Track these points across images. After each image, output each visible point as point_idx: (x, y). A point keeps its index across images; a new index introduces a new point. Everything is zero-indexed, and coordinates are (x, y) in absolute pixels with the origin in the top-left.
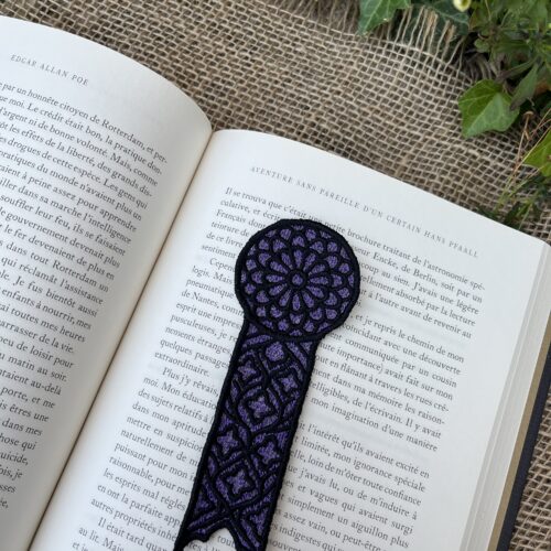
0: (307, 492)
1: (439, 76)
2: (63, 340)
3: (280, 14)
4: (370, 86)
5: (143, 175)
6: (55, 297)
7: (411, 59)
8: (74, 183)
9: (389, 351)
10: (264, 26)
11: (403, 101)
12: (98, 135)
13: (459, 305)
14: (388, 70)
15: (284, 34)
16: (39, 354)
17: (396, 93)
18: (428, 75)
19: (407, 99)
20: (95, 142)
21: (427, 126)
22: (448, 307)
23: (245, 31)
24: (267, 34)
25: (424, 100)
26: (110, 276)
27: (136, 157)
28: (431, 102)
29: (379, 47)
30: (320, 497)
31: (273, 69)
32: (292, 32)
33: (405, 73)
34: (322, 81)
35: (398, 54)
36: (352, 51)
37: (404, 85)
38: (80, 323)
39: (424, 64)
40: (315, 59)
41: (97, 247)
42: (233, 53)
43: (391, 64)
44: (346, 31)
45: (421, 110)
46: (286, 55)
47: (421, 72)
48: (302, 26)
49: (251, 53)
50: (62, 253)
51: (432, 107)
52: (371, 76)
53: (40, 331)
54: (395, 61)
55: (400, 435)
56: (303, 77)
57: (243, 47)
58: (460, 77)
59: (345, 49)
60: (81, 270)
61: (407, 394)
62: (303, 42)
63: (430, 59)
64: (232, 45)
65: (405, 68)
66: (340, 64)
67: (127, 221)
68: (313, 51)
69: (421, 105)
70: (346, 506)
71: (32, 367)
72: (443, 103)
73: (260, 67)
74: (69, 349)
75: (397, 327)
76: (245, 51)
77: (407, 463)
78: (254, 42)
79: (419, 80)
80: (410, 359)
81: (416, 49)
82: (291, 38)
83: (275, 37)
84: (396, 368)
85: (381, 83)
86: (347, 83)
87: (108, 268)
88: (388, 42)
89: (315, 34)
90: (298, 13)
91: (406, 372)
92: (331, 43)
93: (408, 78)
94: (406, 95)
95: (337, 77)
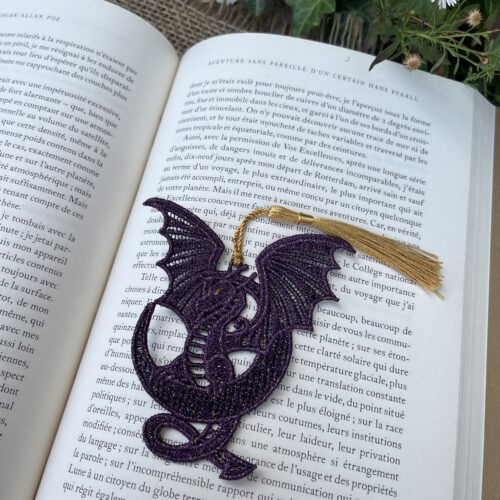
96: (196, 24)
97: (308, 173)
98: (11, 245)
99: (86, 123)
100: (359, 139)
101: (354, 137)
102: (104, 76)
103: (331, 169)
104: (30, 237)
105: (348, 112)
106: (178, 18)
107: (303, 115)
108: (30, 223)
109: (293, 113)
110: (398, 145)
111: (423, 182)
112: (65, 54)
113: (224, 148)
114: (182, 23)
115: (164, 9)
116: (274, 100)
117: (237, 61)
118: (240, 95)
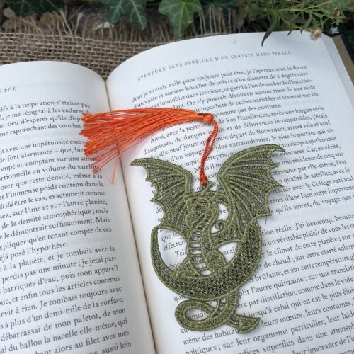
96: (99, 50)
97: (251, 133)
98: (76, 275)
99: (77, 159)
100: (271, 95)
101: (267, 95)
102: (71, 118)
103: (265, 123)
104: (85, 262)
105: (253, 79)
106: (85, 50)
107: (227, 93)
108: (80, 252)
109: (220, 94)
110: (295, 89)
111: (322, 109)
112: (34, 113)
113: (186, 138)
114: (89, 53)
115: (71, 48)
116: (202, 89)
117: (160, 70)
118: (177, 95)
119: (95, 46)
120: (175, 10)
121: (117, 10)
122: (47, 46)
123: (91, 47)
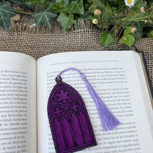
0: (107, 143)
1: (91, 34)
2: (20, 135)
3: (42, 36)
4: (74, 45)
5: (22, 80)
6: (13, 124)
7: (82, 33)
8: (4, 91)
9: (109, 95)
10: (39, 41)
11: (84, 44)
12: (6, 75)
13: (120, 75)
14: (77, 39)
15: (45, 41)
16: (15, 143)
17: (82, 43)
18: (88, 35)
19: (85, 43)
20: (6, 77)
21: (93, 47)
22: (118, 77)
23: (34, 44)
24: (41, 42)
25: (89, 41)
26: (26, 111)
27: (19, 76)
28: (91, 41)
29: (72, 34)
30: (111, 143)
31: (46, 51)
32: (47, 39)
33: (82, 37)
34: (61, 49)
35: (78, 33)
36: (65, 38)
37: (83, 40)
38: (23, 128)
39: (85, 33)
40: (57, 44)
41: (19, 105)
42: (34, 51)
43: (77, 37)
44: (61, 34)
45: (90, 44)
46: (48, 46)
47: (86, 35)
48: (49, 37)
49: (39, 49)
50: (10, 111)
51: (92, 42)
52: (73, 42)
53: (13, 136)
54: (78, 35)
55: (123, 116)
56: (55, 50)
57: (36, 48)
58: (96, 31)
59: (63, 38)
60: (17, 113)
61: (119, 104)
62: (51, 41)
63: (86, 31)
64: (33, 49)
65: (81, 36)
66: (64, 43)
67: (24, 94)
68: (55, 42)
69: (89, 43)
70: (119, 142)
71: (15, 147)
72: (95, 39)
73: (43, 52)
74: (23, 137)
75: (108, 88)
76: (37, 49)
77: (128, 122)
78: (38, 46)
79: (86, 37)
80: (115, 95)
81: (82, 30)
82: (48, 41)
83: (43, 42)
84: (113, 99)
85: (76, 43)
86: (67, 47)
87: (24, 109)
88: (73, 32)
89: (54, 38)
90: (47, 34)
91: (116, 99)
92: (59, 38)
93: (83, 38)
94: (84, 42)
95: (64, 46)
119: (30, 37)
120: (64, 21)
121: (40, 20)
122: (9, 37)
123: (28, 37)
